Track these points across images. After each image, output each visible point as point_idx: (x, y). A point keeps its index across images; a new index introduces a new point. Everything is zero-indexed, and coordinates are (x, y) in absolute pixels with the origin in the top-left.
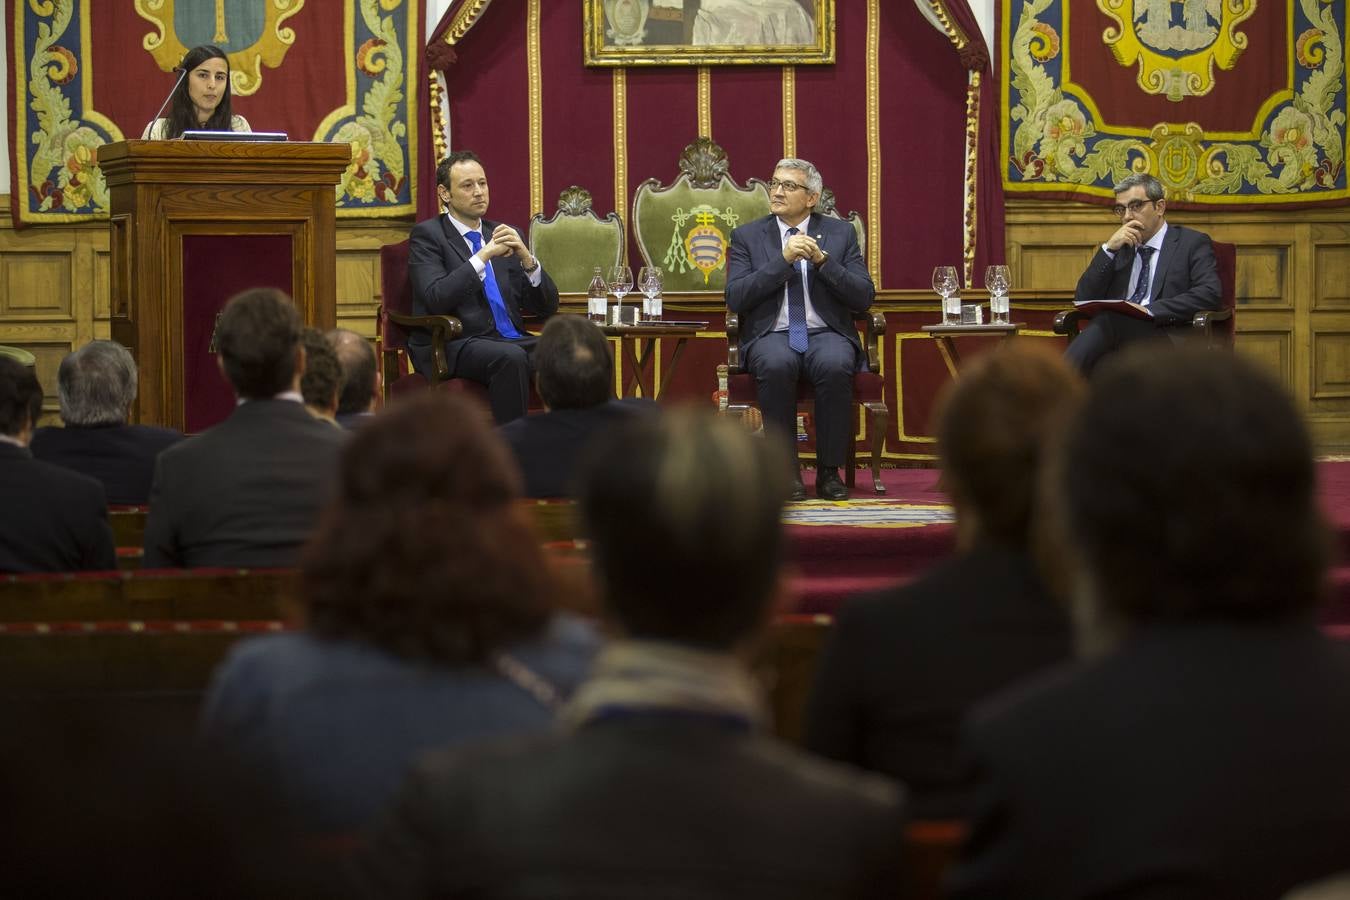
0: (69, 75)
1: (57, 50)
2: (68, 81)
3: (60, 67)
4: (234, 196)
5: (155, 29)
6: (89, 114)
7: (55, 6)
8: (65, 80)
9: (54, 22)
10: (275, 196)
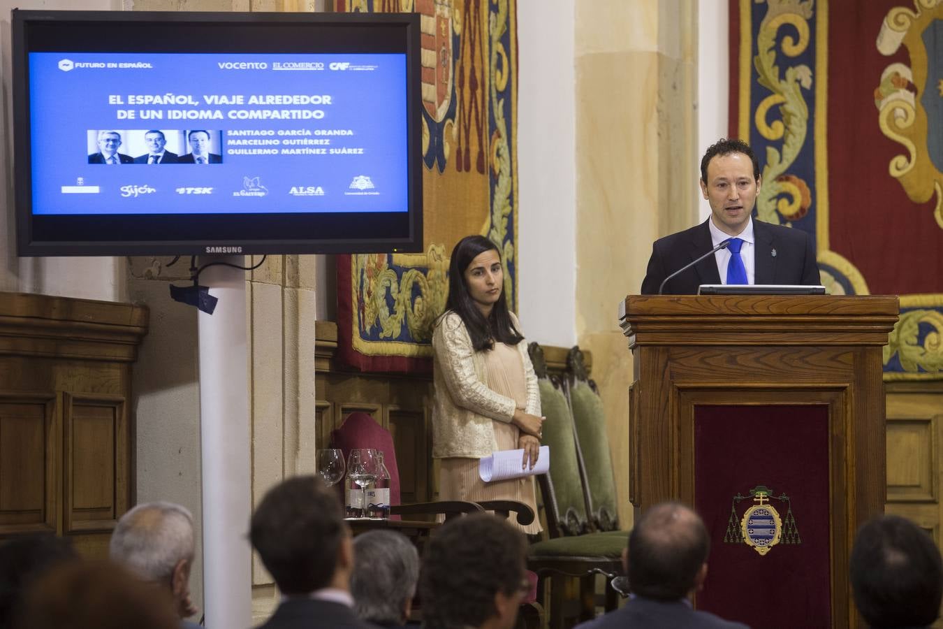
0: (802, 210)
1: (787, 179)
2: (801, 216)
3: (790, 198)
4: (757, 360)
5: (903, 151)
6: (825, 254)
7: (786, 128)
8: (797, 214)
9: (785, 147)
10: (807, 359)
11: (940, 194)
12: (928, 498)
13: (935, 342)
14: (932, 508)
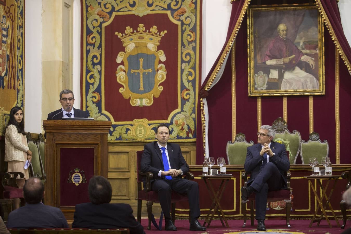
0: (98, 100)
1: (95, 93)
2: (98, 102)
3: (95, 98)
4: (76, 137)
6: (104, 111)
7: (94, 80)
8: (97, 101)
9: (94, 85)
10: (89, 136)
11: (131, 97)
12: (128, 171)
13: (130, 133)
14: (129, 173)
